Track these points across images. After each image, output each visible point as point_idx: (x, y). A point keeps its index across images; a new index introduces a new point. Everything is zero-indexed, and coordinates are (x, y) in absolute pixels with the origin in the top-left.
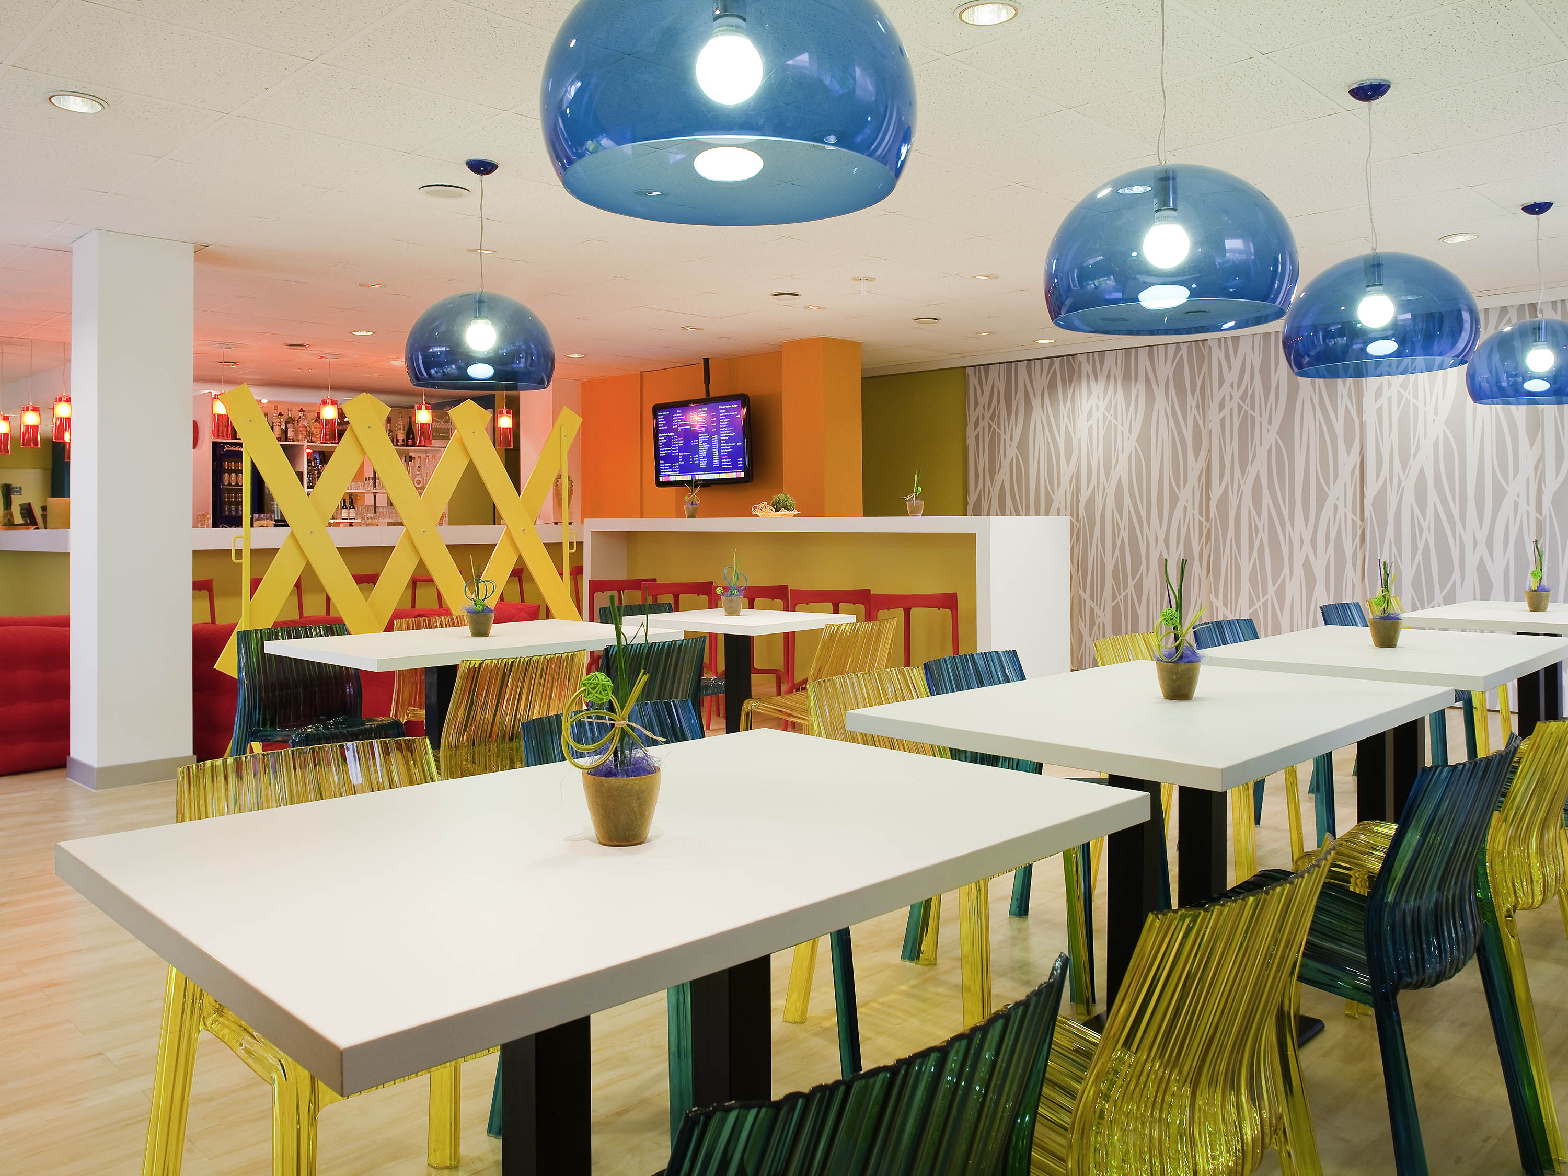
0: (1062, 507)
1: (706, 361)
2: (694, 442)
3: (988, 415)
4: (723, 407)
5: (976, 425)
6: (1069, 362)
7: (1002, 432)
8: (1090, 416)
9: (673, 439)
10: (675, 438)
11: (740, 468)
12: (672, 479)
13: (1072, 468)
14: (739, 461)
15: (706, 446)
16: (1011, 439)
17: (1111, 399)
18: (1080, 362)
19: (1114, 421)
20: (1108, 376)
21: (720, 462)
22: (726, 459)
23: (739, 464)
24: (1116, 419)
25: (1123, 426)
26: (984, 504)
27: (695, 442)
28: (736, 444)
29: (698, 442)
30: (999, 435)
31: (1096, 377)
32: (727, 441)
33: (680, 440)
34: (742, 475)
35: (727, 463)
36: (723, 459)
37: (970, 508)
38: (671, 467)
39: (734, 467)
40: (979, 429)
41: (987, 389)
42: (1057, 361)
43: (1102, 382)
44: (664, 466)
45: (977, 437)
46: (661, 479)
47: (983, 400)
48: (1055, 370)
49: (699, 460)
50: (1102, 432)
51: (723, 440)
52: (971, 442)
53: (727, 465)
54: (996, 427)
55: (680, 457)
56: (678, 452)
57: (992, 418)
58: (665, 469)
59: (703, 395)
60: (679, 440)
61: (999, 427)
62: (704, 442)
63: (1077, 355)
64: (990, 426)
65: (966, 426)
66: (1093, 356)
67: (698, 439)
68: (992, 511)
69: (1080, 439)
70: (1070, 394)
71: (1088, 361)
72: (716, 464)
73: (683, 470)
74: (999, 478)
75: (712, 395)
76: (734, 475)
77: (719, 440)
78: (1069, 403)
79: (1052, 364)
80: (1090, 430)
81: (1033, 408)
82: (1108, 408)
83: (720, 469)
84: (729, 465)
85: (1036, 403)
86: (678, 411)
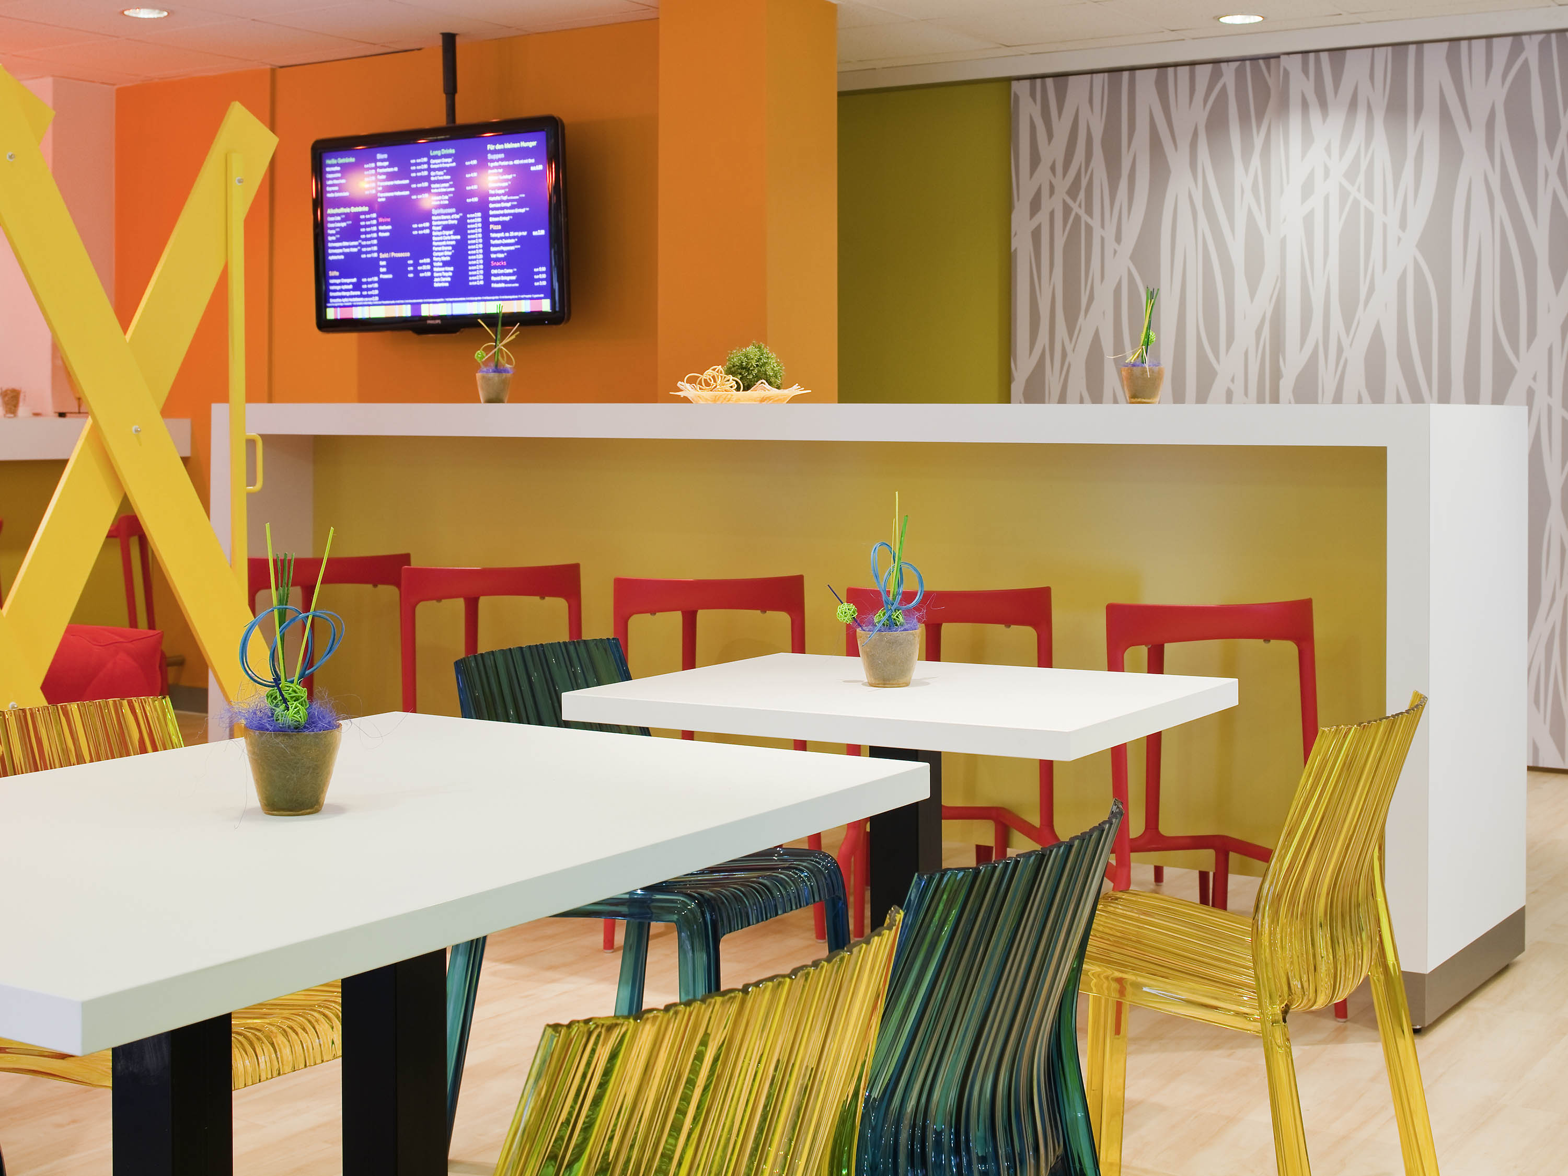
0: (1238, 389)
1: (449, 40)
2: (418, 229)
3: (1062, 186)
4: (499, 147)
5: (1035, 206)
6: (1256, 72)
7: (1095, 223)
8: (1307, 190)
9: (366, 220)
10: (372, 219)
11: (539, 290)
12: (359, 313)
13: (1263, 304)
14: (538, 273)
15: (452, 238)
16: (1118, 239)
17: (1357, 156)
18: (1287, 74)
19: (1364, 202)
20: (1353, 105)
21: (487, 276)
22: (502, 267)
23: (539, 280)
24: (1370, 195)
25: (1385, 212)
26: (1053, 381)
27: (423, 228)
28: (530, 233)
29: (430, 228)
30: (1089, 229)
31: (1323, 105)
32: (506, 227)
33: (382, 224)
34: (545, 305)
35: (504, 277)
36: (496, 267)
37: (1017, 387)
38: (357, 287)
39: (525, 287)
40: (1042, 217)
41: (1062, 129)
42: (1229, 71)
43: (1337, 118)
44: (340, 285)
45: (1036, 235)
46: (331, 314)
47: (1053, 152)
48: (1224, 88)
49: (431, 271)
50: (1336, 226)
51: (496, 223)
52: (1021, 244)
53: (505, 282)
54: (1082, 212)
55: (383, 263)
56: (378, 252)
57: (1073, 192)
58: (341, 290)
59: (439, 119)
60: (379, 224)
61: (1089, 212)
62: (446, 228)
63: (1277, 56)
64: (1067, 210)
65: (1008, 208)
66: (1318, 62)
67: (430, 221)
68: (1071, 392)
69: (1283, 242)
70: (1258, 141)
71: (1305, 71)
72: (477, 278)
73: (388, 293)
74: (1086, 326)
75: (461, 119)
76: (523, 306)
77: (486, 223)
78: (1256, 161)
79: (1216, 77)
80: (1308, 220)
81: (1169, 172)
82: (1351, 174)
83: (486, 291)
84: (511, 282)
85: (1177, 160)
86: (379, 156)
